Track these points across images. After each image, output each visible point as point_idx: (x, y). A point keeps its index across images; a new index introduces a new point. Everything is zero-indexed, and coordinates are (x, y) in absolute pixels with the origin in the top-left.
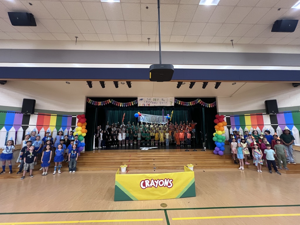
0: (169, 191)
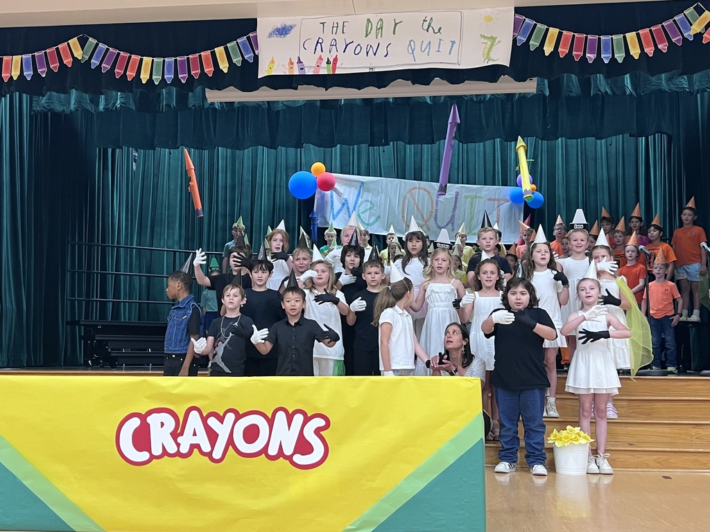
0: (301, 485)
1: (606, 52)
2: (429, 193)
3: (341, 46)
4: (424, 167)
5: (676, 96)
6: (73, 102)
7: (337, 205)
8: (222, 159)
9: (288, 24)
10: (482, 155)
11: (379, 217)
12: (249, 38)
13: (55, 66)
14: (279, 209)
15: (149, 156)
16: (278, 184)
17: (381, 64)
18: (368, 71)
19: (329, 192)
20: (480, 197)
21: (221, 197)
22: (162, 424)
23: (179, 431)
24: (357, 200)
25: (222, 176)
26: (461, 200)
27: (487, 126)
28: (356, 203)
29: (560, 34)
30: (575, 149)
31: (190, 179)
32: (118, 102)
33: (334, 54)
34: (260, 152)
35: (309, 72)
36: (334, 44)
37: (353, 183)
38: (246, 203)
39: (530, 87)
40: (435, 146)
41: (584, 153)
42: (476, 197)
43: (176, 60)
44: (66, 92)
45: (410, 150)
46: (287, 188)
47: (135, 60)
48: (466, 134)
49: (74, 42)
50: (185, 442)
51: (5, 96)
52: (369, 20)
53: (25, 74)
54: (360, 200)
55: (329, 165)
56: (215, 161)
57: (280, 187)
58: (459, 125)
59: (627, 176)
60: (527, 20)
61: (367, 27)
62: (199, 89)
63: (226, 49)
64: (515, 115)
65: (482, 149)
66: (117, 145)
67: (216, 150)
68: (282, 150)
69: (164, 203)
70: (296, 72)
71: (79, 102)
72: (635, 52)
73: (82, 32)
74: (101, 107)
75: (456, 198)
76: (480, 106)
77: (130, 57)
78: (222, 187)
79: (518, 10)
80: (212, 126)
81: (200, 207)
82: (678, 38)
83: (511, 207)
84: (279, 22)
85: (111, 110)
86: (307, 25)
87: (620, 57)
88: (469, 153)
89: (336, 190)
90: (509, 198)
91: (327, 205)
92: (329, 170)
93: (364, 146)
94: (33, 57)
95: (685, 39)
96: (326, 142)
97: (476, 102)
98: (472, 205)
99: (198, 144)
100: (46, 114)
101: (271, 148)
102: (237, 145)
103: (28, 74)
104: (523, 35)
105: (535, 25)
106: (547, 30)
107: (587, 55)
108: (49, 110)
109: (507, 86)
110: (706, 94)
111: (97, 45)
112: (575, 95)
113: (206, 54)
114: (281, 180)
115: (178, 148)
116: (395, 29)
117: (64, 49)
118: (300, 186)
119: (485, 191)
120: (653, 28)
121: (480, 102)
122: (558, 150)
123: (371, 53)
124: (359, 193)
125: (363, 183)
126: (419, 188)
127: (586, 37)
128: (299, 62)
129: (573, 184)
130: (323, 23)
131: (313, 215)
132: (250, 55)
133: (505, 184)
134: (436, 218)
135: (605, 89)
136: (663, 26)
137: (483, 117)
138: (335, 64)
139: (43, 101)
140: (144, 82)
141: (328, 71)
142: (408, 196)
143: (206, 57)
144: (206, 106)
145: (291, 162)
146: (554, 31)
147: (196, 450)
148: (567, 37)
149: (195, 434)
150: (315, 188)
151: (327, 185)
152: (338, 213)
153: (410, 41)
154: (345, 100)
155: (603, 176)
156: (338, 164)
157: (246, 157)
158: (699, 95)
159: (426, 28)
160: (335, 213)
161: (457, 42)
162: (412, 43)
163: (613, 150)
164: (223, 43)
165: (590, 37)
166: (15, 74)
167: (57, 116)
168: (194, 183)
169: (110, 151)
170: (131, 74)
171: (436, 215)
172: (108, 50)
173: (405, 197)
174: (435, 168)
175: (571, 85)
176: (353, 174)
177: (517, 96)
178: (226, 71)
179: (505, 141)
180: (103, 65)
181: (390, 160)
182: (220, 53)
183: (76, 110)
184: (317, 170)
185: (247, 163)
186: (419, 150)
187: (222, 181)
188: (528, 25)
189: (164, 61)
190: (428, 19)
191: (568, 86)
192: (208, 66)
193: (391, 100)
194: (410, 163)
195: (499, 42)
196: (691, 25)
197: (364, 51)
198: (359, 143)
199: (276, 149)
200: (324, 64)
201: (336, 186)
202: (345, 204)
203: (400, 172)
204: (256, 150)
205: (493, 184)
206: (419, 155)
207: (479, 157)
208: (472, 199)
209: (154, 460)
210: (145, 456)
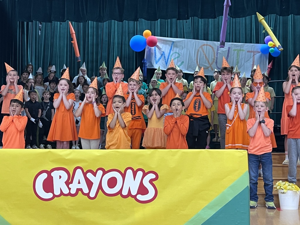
2: (212, 48)
4: (210, 32)
7: (158, 55)
8: (91, 28)
10: (244, 24)
11: (183, 62)
14: (124, 58)
15: (48, 27)
16: (123, 43)
19: (153, 48)
20: (242, 50)
21: (90, 50)
22: (60, 177)
23: (70, 181)
24: (170, 52)
25: (91, 39)
26: (232, 52)
27: (247, 8)
28: (169, 54)
31: (72, 40)
34: (113, 24)
37: (168, 42)
38: (105, 54)
40: (216, 20)
42: (240, 50)
45: (202, 22)
46: (129, 45)
48: (235, 13)
50: (74, 187)
54: (172, 52)
55: (153, 31)
56: (87, 29)
57: (125, 44)
58: (230, 7)
64: (264, 1)
65: (244, 22)
66: (30, 20)
67: (87, 23)
68: (126, 22)
69: (57, 54)
75: (229, 51)
78: (91, 45)
80: (84, 8)
81: (79, 55)
83: (261, 56)
88: (237, 24)
89: (158, 46)
90: (260, 51)
91: (152, 55)
92: (154, 34)
93: (174, 20)
96: (151, 17)
98: (238, 55)
99: (77, 19)
101: (119, 21)
102: (99, 19)
114: (125, 40)
115: (65, 21)
118: (136, 44)
119: (246, 46)
122: (289, 22)
124: (171, 48)
125: (173, 42)
126: (207, 45)
131: (144, 61)
133: (257, 42)
134: (216, 63)
142: (200, 49)
145: (131, 30)
147: (80, 192)
149: (79, 183)
150: (145, 46)
151: (153, 43)
152: (159, 60)
156: (159, 31)
157: (105, 27)
160: (157, 60)
168: (75, 41)
169: (25, 23)
171: (217, 61)
173: (198, 51)
174: (216, 33)
176: (168, 37)
181: (189, 28)
184: (147, 35)
185: (105, 30)
186: (207, 22)
187: (91, 41)
194: (201, 30)
198: (171, 18)
199: (122, 21)
201: (158, 44)
202: (163, 54)
203: (195, 35)
204: (111, 22)
205: (251, 43)
206: (207, 25)
207: (242, 27)
208: (238, 51)
209: (55, 198)
210: (50, 195)
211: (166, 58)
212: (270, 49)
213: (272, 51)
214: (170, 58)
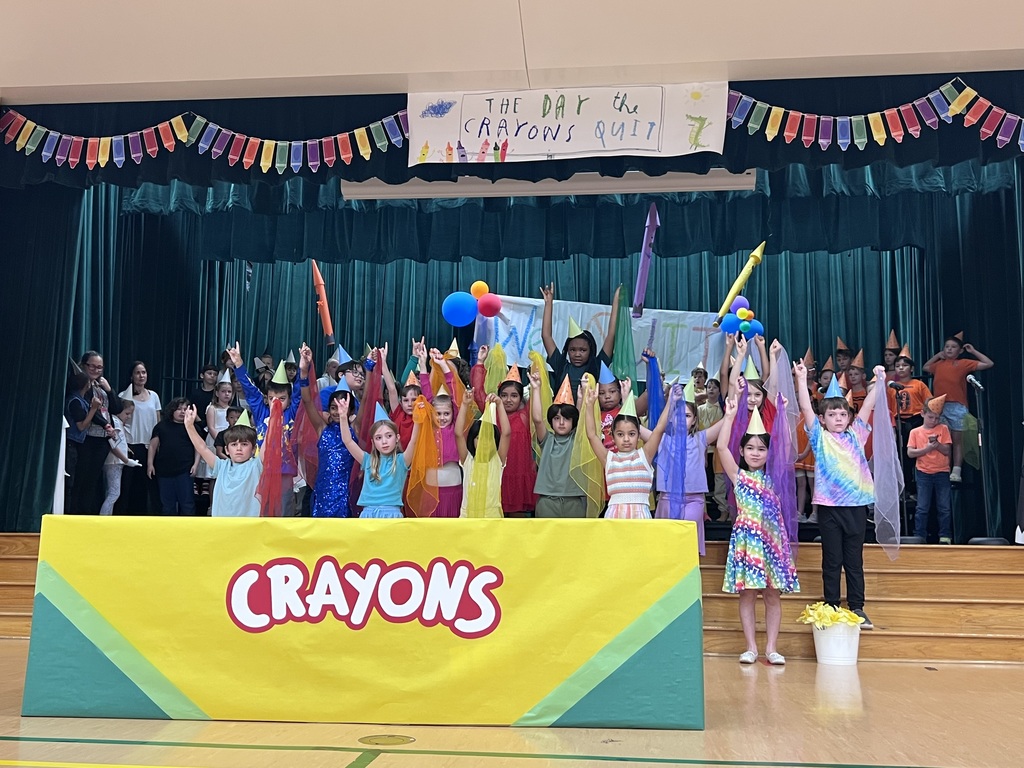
0: (465, 659)
1: (844, 136)
3: (512, 129)
5: (930, 197)
6: (173, 200)
7: (503, 334)
8: (359, 276)
9: (446, 101)
10: (685, 272)
12: (397, 118)
13: (153, 151)
15: (266, 273)
16: (428, 308)
17: (562, 151)
18: (545, 159)
19: (493, 318)
20: (682, 326)
21: (357, 322)
22: (287, 579)
23: (308, 588)
24: (528, 327)
25: (359, 301)
26: (660, 329)
27: (693, 237)
28: (527, 332)
29: (786, 115)
30: (802, 267)
31: (318, 298)
32: (231, 201)
33: (503, 136)
34: (406, 267)
35: (472, 159)
36: (503, 126)
37: (524, 308)
38: (388, 331)
39: (746, 182)
40: (627, 260)
41: (814, 272)
42: (678, 326)
43: (305, 145)
44: (166, 183)
45: (595, 266)
46: (440, 313)
47: (253, 145)
48: (665, 247)
49: (177, 121)
51: (88, 188)
52: (547, 97)
53: (115, 160)
54: (532, 328)
55: (492, 285)
56: (350, 279)
57: (431, 311)
58: (658, 228)
59: (867, 301)
60: (744, 97)
61: (545, 105)
62: (332, 181)
63: (369, 131)
64: (727, 223)
65: (685, 266)
66: (227, 256)
67: (351, 264)
68: (434, 263)
70: (456, 160)
71: (181, 200)
72: (880, 137)
73: (189, 109)
74: (209, 207)
75: (653, 327)
76: (683, 210)
77: (247, 140)
78: (358, 311)
79: (733, 85)
80: (346, 233)
81: (331, 332)
82: (933, 120)
84: (434, 97)
85: (221, 211)
86: (470, 103)
87: (861, 143)
88: (670, 271)
89: (501, 316)
91: (490, 333)
92: (494, 290)
93: (537, 260)
94: (126, 139)
95: (942, 122)
96: (490, 254)
97: (679, 204)
98: (673, 335)
99: (328, 257)
100: (138, 216)
101: (421, 262)
102: (378, 257)
103: (119, 160)
104: (740, 115)
105: (755, 104)
106: (770, 110)
107: (820, 141)
108: (143, 211)
109: (720, 181)
110: (967, 195)
111: (206, 125)
112: (803, 195)
113: (342, 137)
114: (432, 303)
115: (304, 260)
116: (579, 108)
117: (165, 129)
118: (457, 310)
119: (690, 318)
120: (901, 108)
121: (685, 203)
122: (781, 268)
123: (549, 137)
124: (531, 320)
125: (535, 307)
127: (819, 119)
128: (460, 147)
129: (800, 311)
130: (490, 100)
131: (472, 347)
132: (398, 138)
133: (714, 309)
135: (840, 188)
136: (913, 105)
137: (687, 226)
138: (504, 150)
139: (136, 199)
140: (265, 171)
141: (496, 159)
143: (344, 141)
144: (341, 206)
145: (446, 281)
146: (778, 112)
147: (329, 613)
148: (794, 118)
149: (328, 592)
150: (476, 313)
151: (491, 310)
152: (505, 344)
153: (599, 123)
154: (515, 198)
155: (837, 300)
156: (505, 279)
157: (388, 273)
158: (957, 197)
159: (618, 105)
160: (500, 344)
161: (657, 124)
162: (601, 125)
163: (851, 269)
164: (365, 123)
165: (822, 118)
166: (103, 160)
167: (151, 217)
168: (324, 302)
169: (218, 264)
170: (248, 161)
172: (220, 131)
175: (798, 183)
176: (523, 296)
177: (731, 195)
178: (367, 158)
179: (716, 254)
180: (214, 149)
181: (570, 278)
182: (361, 136)
183: (177, 210)
184: (479, 291)
185: (390, 281)
186: (607, 267)
187: (358, 305)
188: (746, 103)
189: (290, 145)
190: (621, 96)
191: (794, 184)
192: (346, 152)
193: (573, 201)
194: (595, 282)
195: (710, 124)
196: (949, 104)
197: (541, 135)
198: (531, 256)
199: (426, 262)
200: (491, 150)
201: (501, 311)
202: (512, 333)
203: (582, 294)
204: (402, 264)
205: (700, 310)
206: (606, 273)
207: (682, 276)
208: (673, 328)
209: (275, 625)
210: (264, 620)
211: (521, 340)
212: (742, 325)
213: (746, 327)
214: (527, 340)
